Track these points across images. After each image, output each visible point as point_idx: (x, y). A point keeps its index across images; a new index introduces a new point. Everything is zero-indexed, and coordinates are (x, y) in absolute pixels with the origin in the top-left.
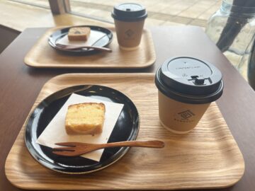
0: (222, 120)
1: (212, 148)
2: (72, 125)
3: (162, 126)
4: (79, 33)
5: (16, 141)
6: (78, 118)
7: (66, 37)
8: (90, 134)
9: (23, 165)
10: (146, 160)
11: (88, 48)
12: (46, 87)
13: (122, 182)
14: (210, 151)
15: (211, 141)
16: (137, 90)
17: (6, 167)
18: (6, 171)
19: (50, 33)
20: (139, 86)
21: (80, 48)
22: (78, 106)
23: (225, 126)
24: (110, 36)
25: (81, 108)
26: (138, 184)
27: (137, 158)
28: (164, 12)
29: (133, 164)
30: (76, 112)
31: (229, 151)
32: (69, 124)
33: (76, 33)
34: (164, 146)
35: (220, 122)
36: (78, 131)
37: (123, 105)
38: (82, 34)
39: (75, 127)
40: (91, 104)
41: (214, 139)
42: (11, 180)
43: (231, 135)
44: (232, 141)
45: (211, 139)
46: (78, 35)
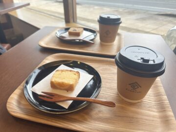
0: (165, 97)
1: (153, 116)
2: (55, 81)
3: (118, 95)
4: (76, 30)
5: (19, 87)
6: (60, 78)
7: (67, 33)
8: (66, 90)
9: (19, 103)
10: (101, 115)
11: (80, 40)
12: (47, 59)
13: (80, 125)
14: (151, 118)
15: (154, 111)
16: (106, 69)
17: (8, 101)
18: (7, 103)
19: (58, 29)
20: (107, 67)
21: (74, 40)
22: (62, 71)
23: (167, 102)
24: (95, 34)
25: (64, 72)
26: (91, 129)
27: (95, 112)
28: (140, 29)
29: (91, 116)
30: (60, 74)
31: (167, 120)
32: (53, 80)
33: (74, 30)
34: (115, 106)
35: (163, 99)
36: (58, 86)
37: (93, 76)
38: (77, 31)
39: (57, 83)
40: (71, 71)
41: (156, 110)
42: (8, 109)
43: (171, 110)
44: (171, 113)
45: (154, 110)
46: (75, 31)
